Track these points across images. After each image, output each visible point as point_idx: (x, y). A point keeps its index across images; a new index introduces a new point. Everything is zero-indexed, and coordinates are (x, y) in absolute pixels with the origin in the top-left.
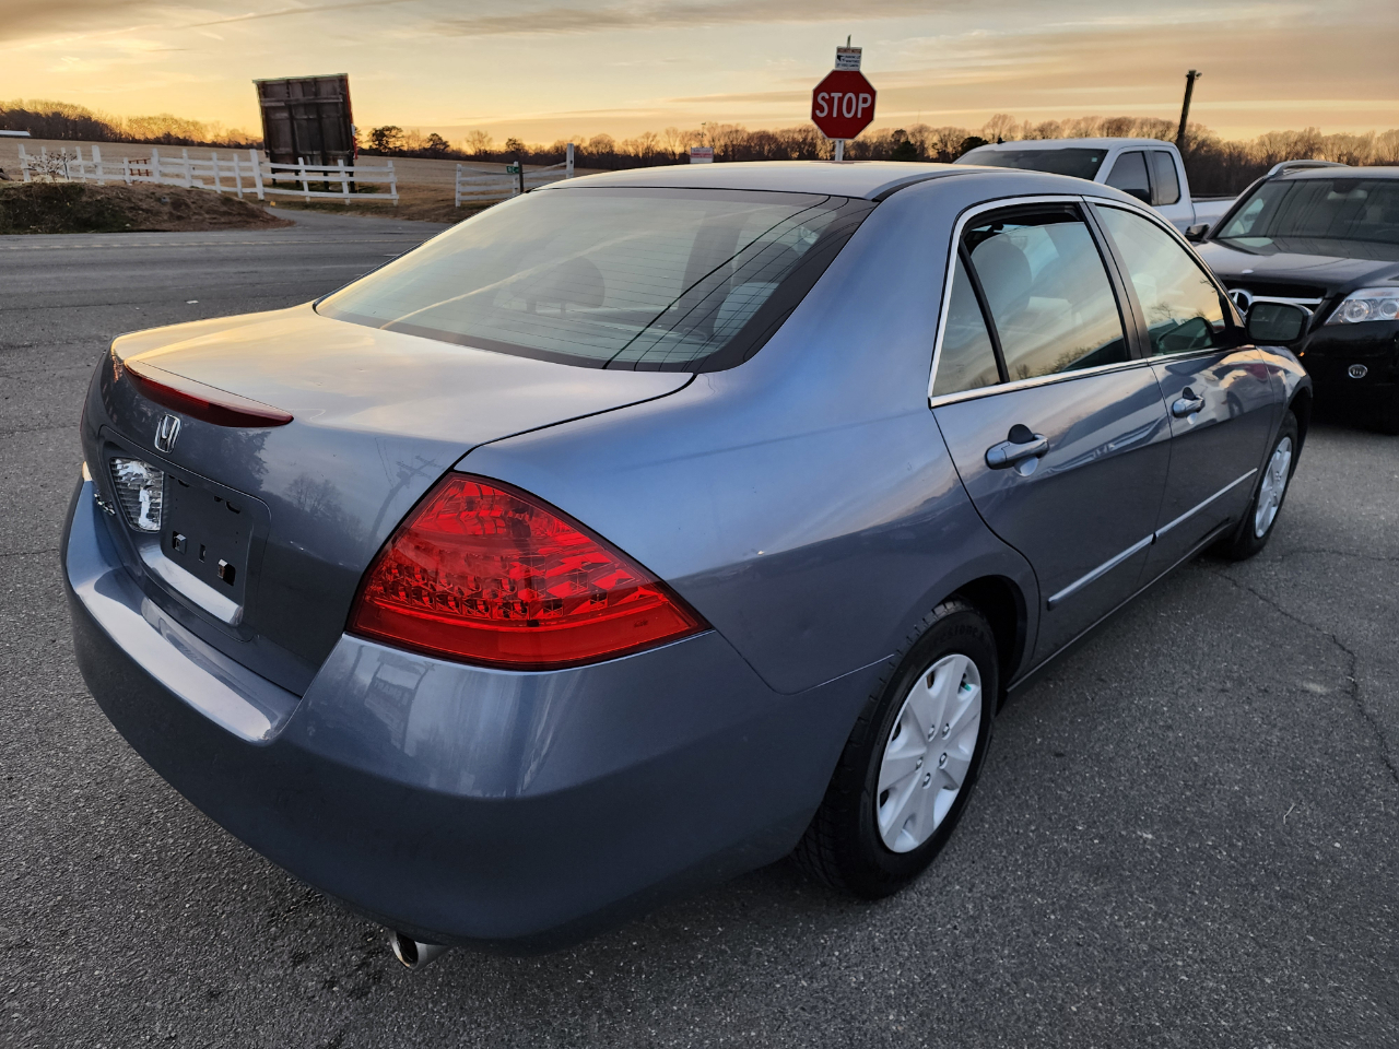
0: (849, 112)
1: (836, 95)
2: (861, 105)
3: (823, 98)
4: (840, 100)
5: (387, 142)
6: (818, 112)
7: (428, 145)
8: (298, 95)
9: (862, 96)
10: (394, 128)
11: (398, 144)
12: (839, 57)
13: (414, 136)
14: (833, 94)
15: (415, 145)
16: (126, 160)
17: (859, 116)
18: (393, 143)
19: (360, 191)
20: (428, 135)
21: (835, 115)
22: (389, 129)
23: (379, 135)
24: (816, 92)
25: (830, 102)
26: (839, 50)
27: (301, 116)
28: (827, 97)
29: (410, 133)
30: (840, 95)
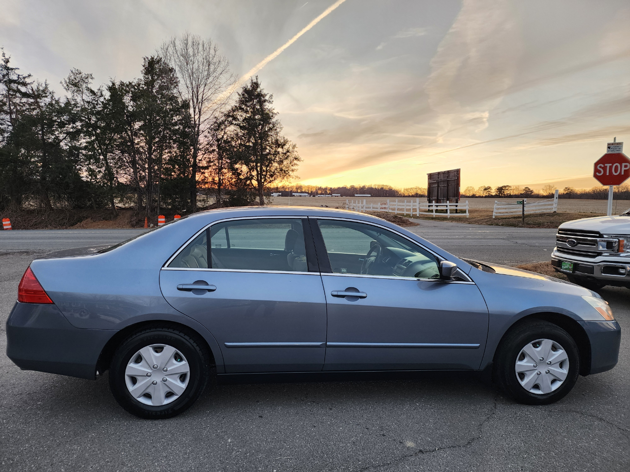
0: (616, 172)
1: (608, 165)
2: (623, 169)
3: (600, 167)
4: (611, 168)
5: (503, 192)
6: (597, 173)
7: (523, 192)
8: (442, 177)
9: (624, 164)
10: (508, 186)
11: (508, 192)
12: (609, 148)
13: (517, 188)
14: (606, 165)
15: (516, 193)
16: (379, 203)
17: (623, 173)
18: (507, 192)
19: (459, 213)
20: (524, 188)
21: (608, 174)
22: (505, 187)
23: (500, 189)
24: (596, 164)
25: (605, 168)
26: (608, 144)
27: (441, 185)
28: (603, 166)
29: (515, 188)
30: (611, 165)
